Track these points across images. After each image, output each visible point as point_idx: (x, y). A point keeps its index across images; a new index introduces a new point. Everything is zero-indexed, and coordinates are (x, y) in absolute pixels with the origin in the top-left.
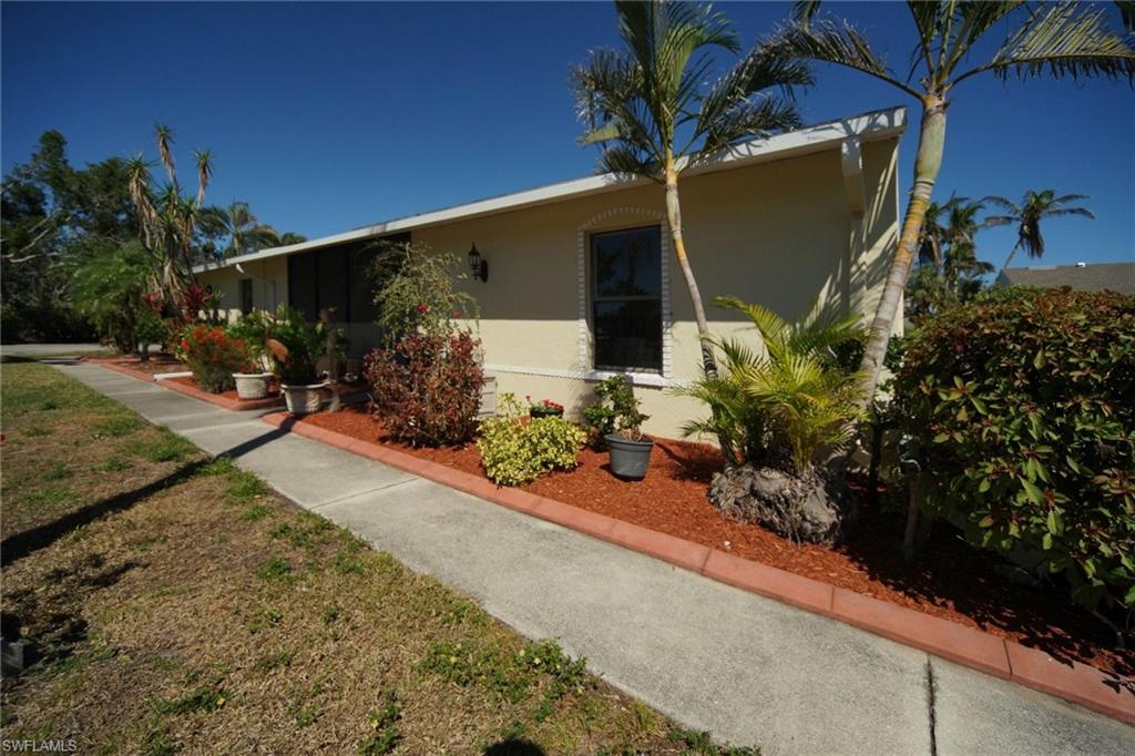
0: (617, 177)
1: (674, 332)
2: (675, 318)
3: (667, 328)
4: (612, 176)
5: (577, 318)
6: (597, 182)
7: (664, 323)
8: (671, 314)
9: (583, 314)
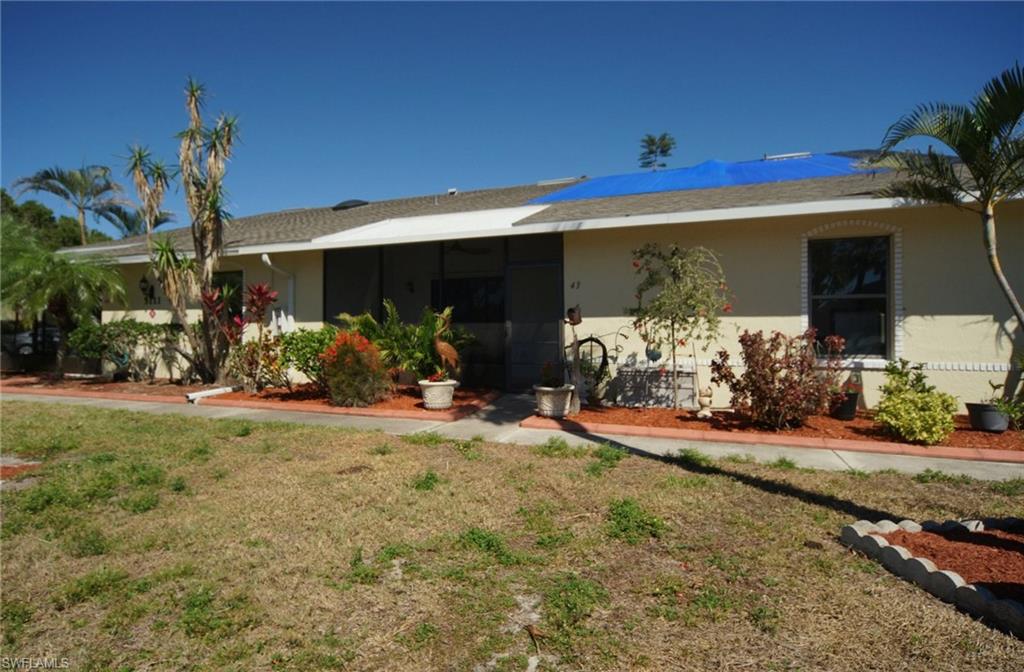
0: (906, 201)
1: (907, 325)
2: (907, 312)
3: (900, 321)
4: (902, 200)
5: (798, 313)
6: (886, 203)
7: (897, 318)
8: (904, 309)
9: (806, 310)
